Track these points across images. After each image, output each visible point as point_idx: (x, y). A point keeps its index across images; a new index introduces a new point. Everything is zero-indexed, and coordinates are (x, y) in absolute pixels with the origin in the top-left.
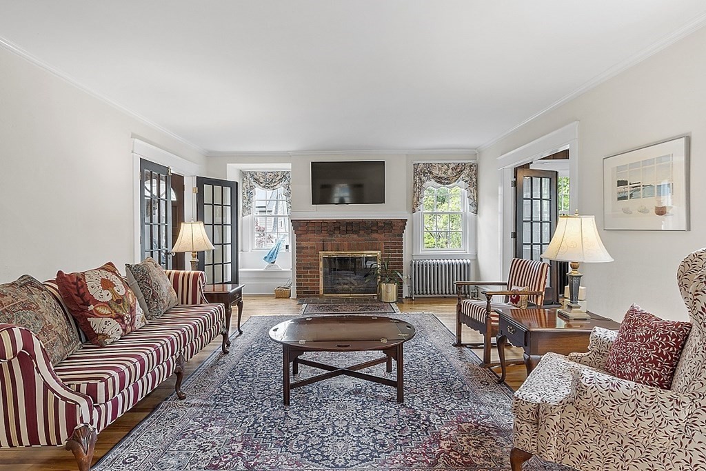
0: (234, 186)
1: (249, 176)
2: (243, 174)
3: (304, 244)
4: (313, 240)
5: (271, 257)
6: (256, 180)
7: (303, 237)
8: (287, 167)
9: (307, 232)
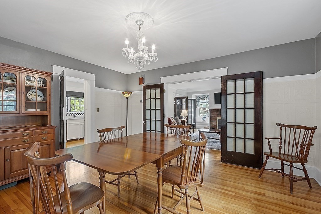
0: (194, 100)
1: (198, 97)
2: (197, 96)
3: (212, 115)
4: (215, 114)
5: (204, 119)
6: (200, 98)
7: (212, 113)
8: (208, 94)
9: (213, 112)
